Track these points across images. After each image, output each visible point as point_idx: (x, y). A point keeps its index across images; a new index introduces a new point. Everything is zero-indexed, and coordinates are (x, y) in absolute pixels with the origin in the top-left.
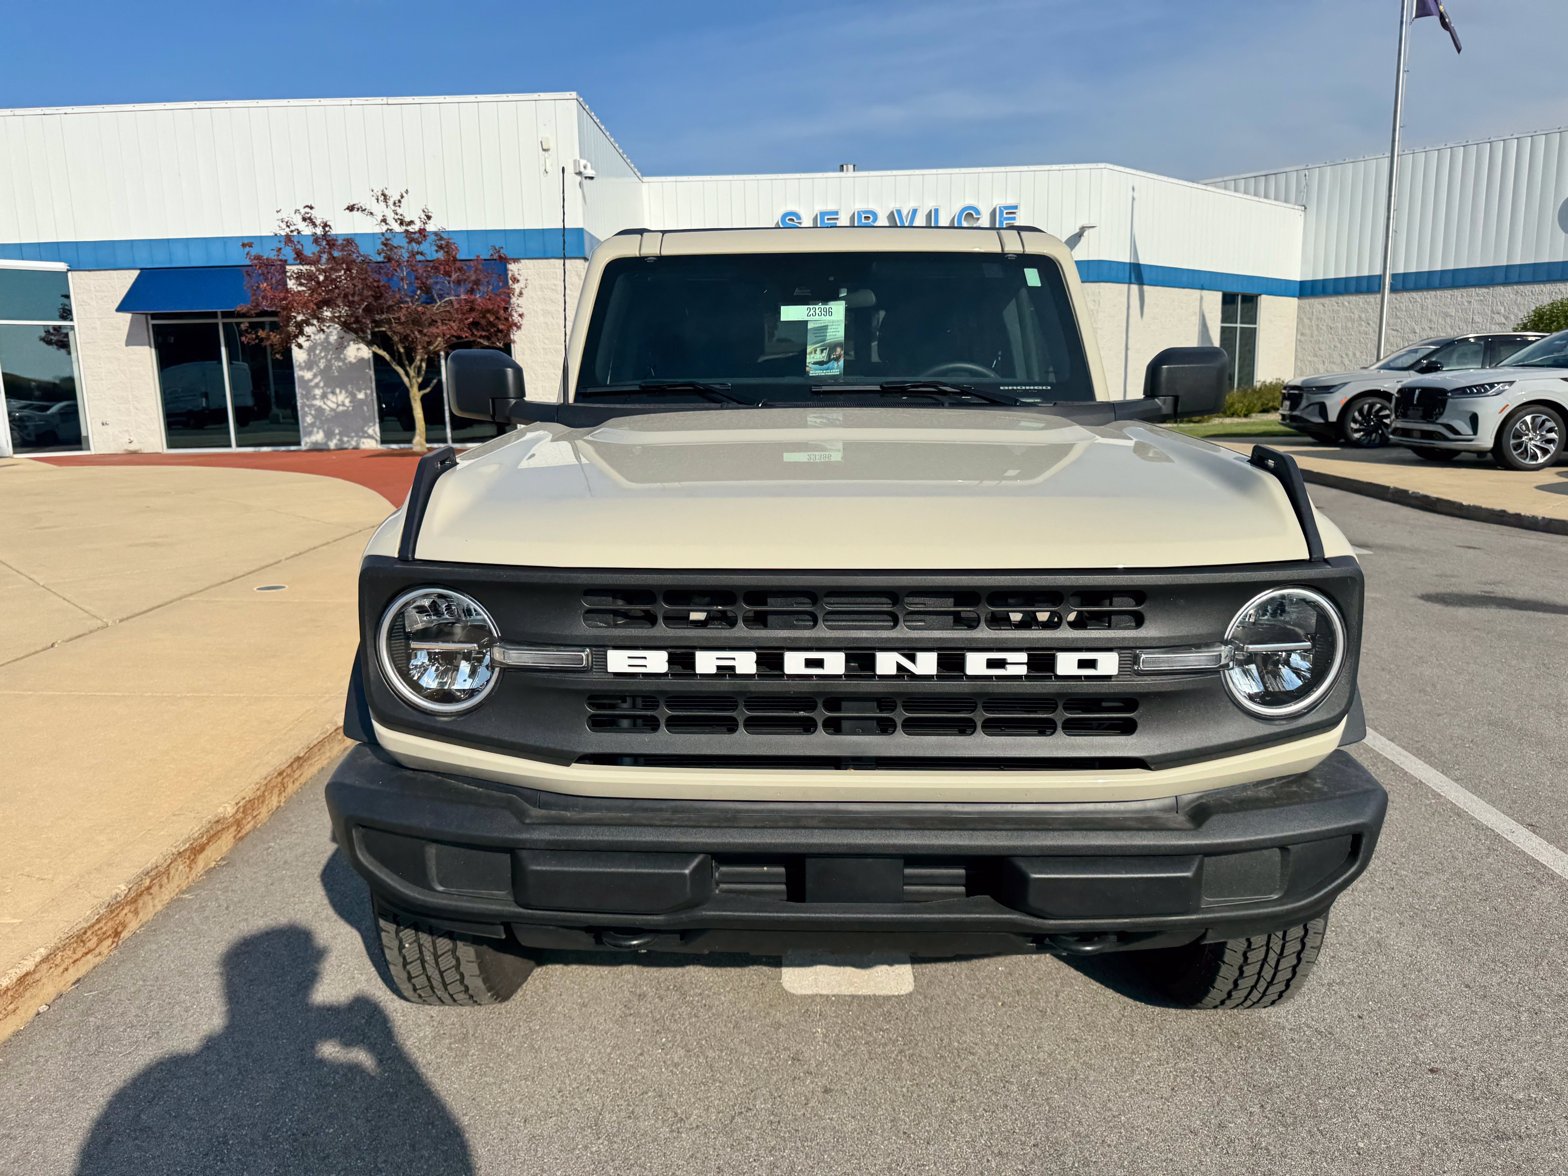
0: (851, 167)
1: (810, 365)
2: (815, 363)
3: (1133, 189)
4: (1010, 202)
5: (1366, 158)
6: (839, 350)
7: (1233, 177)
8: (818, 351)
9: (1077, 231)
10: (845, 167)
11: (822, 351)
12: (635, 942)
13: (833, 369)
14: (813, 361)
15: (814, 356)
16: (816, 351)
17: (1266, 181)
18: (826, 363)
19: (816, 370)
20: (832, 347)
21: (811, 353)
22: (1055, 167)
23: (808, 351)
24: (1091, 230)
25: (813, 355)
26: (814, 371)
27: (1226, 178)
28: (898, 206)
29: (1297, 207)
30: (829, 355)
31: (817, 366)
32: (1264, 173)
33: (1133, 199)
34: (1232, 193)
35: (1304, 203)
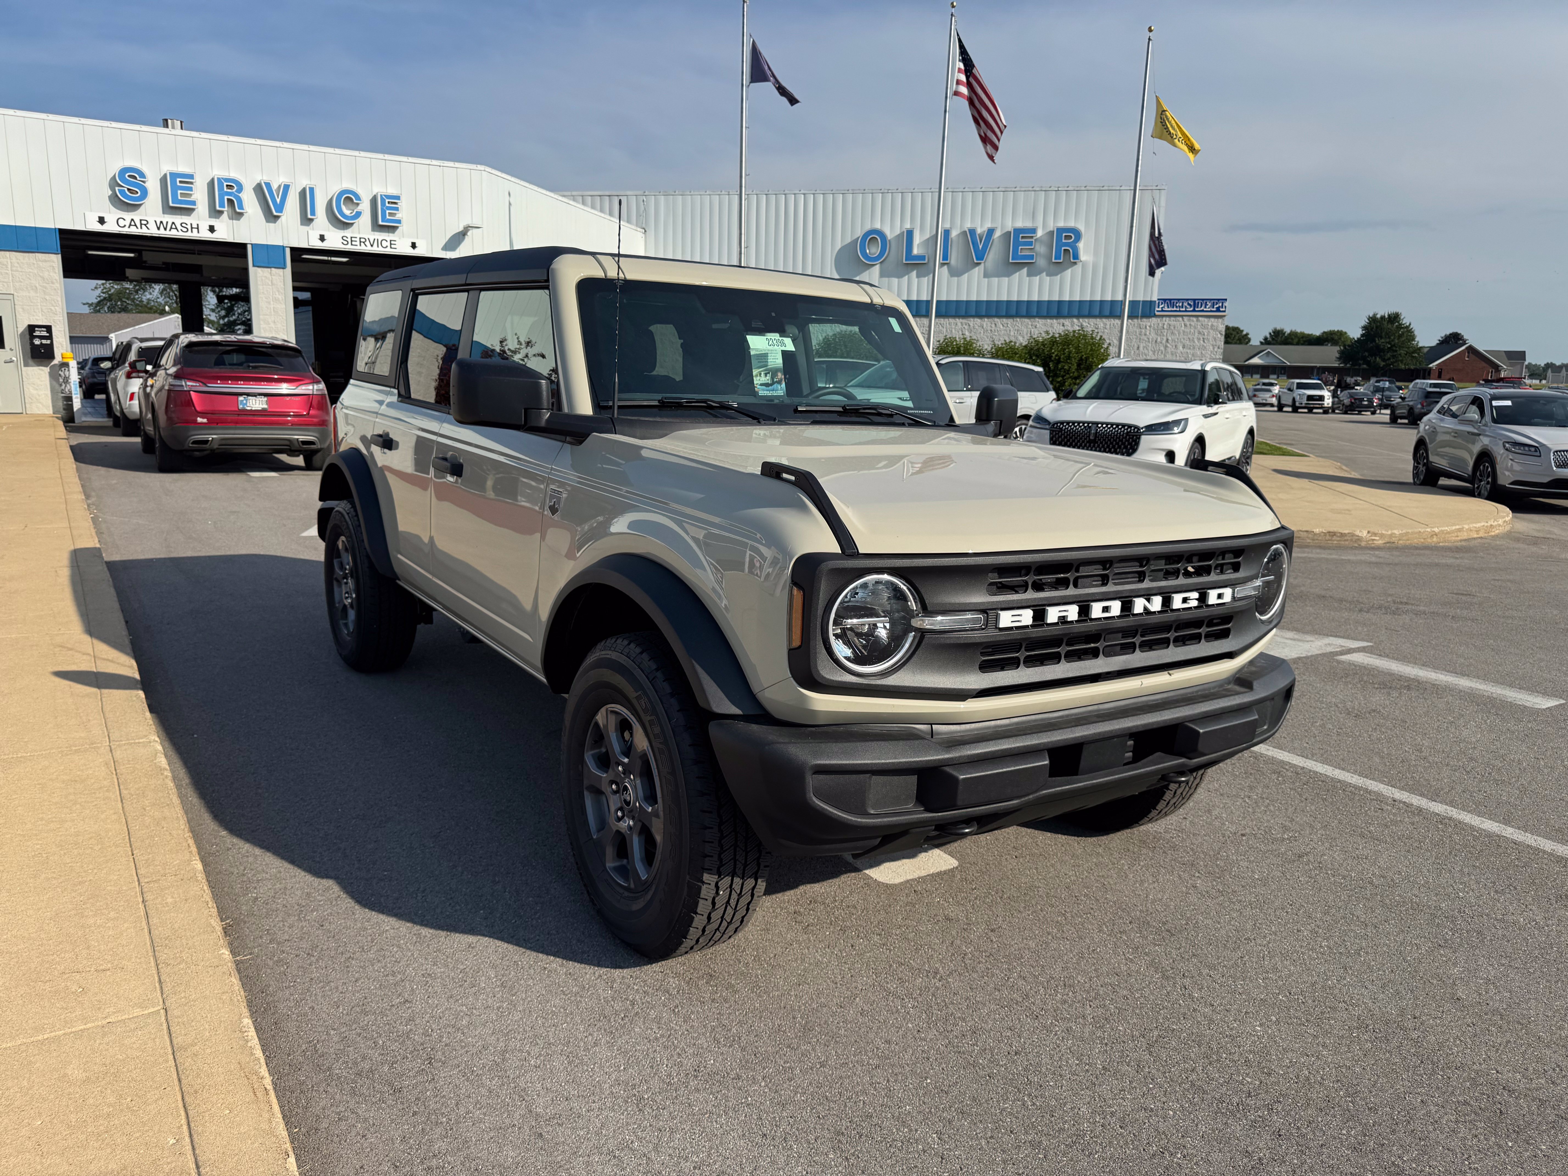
0: (178, 124)
1: (758, 386)
2: (761, 385)
3: (509, 194)
4: (391, 191)
5: (692, 193)
6: (779, 374)
7: (580, 193)
8: (763, 375)
9: (461, 229)
10: (169, 121)
11: (766, 375)
12: (967, 830)
13: (777, 390)
14: (759, 382)
15: (760, 379)
16: (760, 374)
17: (610, 201)
18: (771, 385)
19: (764, 390)
20: (774, 372)
21: (757, 376)
22: (434, 162)
23: (754, 373)
24: (475, 230)
25: (758, 378)
26: (763, 392)
27: (574, 193)
28: (266, 178)
29: (639, 229)
30: (772, 378)
31: (764, 387)
32: (608, 193)
33: (510, 204)
34: (589, 209)
35: (644, 226)
